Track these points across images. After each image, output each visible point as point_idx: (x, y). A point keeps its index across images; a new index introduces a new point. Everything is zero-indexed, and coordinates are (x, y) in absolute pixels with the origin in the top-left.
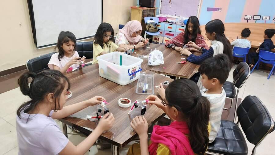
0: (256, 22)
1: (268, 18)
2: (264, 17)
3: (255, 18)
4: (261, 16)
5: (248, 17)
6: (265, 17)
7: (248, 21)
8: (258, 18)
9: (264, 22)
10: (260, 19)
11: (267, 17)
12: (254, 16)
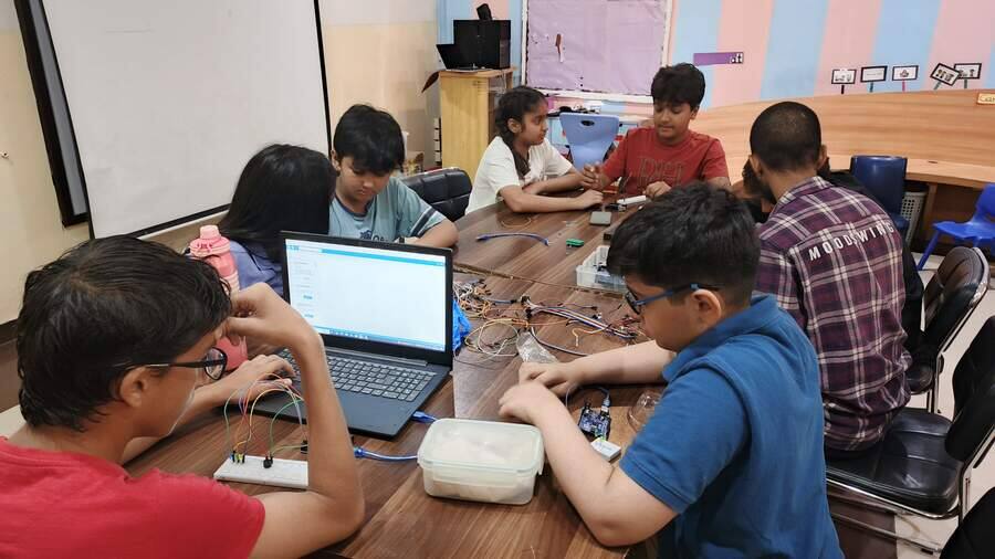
0: (872, 88)
1: (911, 72)
2: (898, 72)
3: (869, 75)
4: (886, 67)
5: (844, 74)
6: (901, 70)
7: (843, 87)
8: (877, 74)
9: (898, 87)
10: (884, 80)
11: (908, 70)
12: (863, 69)
